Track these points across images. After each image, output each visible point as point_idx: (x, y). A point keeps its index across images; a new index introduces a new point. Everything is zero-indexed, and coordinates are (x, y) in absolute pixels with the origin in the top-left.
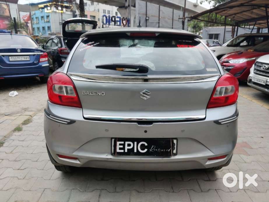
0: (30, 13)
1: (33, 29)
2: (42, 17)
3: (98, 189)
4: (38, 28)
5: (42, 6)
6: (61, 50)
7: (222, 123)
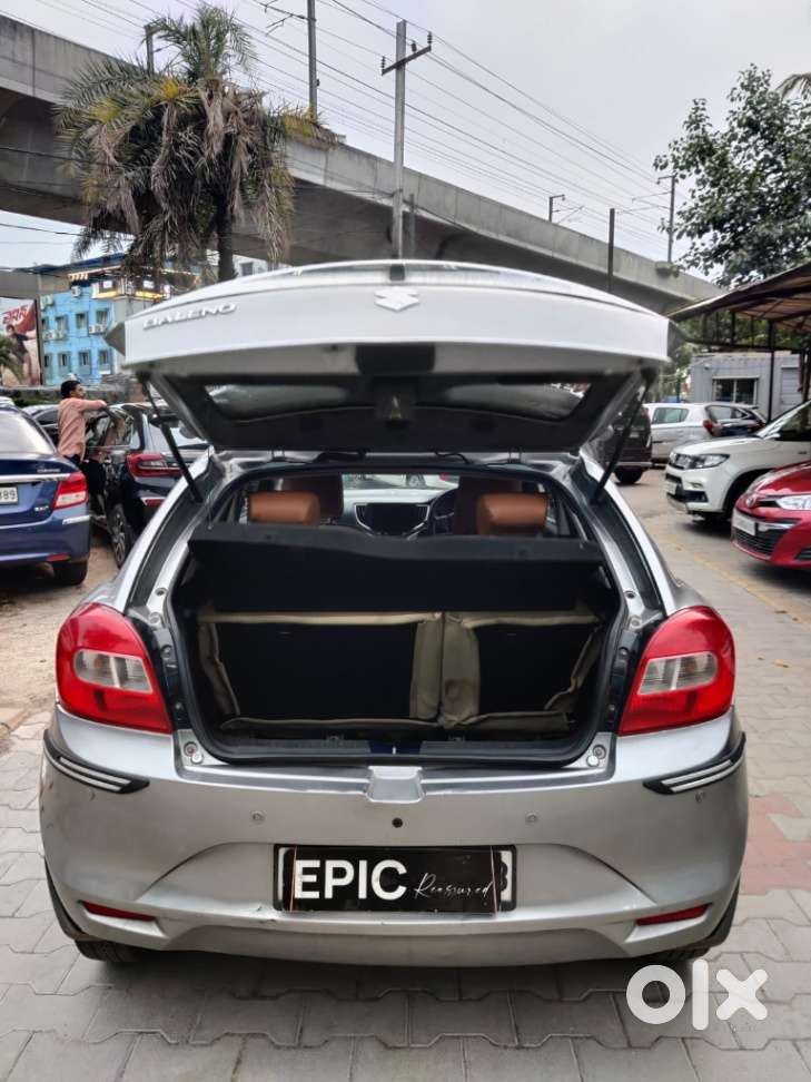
0: (36, 304)
1: (45, 360)
2: (81, 316)
3: (233, 1035)
4: (64, 357)
5: (83, 275)
6: (140, 461)
7: (675, 789)
